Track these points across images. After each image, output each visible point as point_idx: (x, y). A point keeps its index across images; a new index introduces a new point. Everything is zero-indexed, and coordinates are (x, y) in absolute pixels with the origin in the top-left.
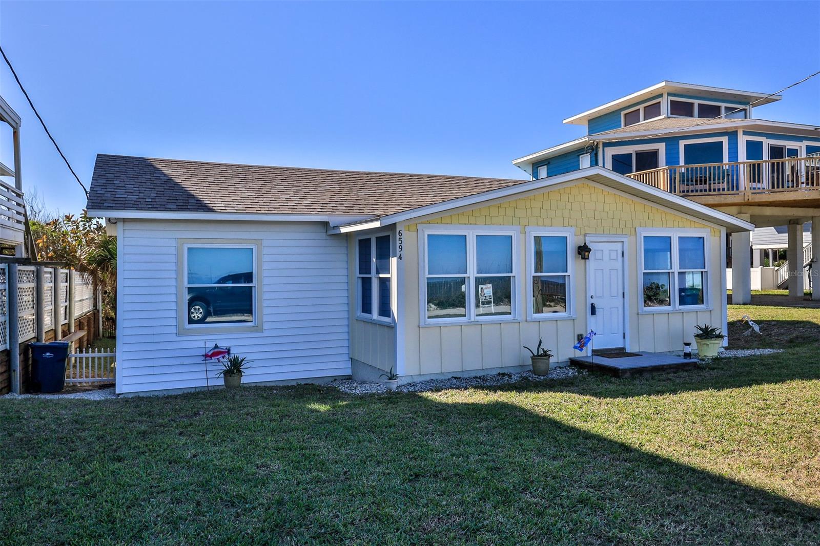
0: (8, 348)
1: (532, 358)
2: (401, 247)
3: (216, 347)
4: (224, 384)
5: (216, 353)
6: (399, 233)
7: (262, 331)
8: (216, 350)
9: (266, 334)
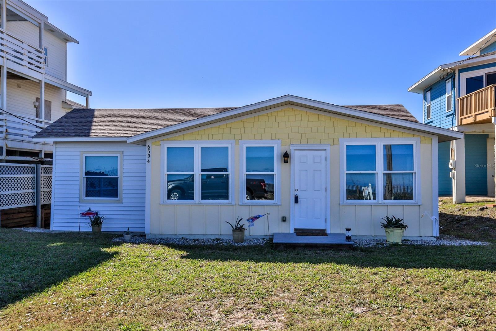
0: (36, 205)
1: (232, 230)
2: (149, 155)
3: (90, 210)
4: (92, 231)
5: (88, 213)
6: (148, 147)
7: (122, 203)
8: (89, 212)
9: (124, 204)
